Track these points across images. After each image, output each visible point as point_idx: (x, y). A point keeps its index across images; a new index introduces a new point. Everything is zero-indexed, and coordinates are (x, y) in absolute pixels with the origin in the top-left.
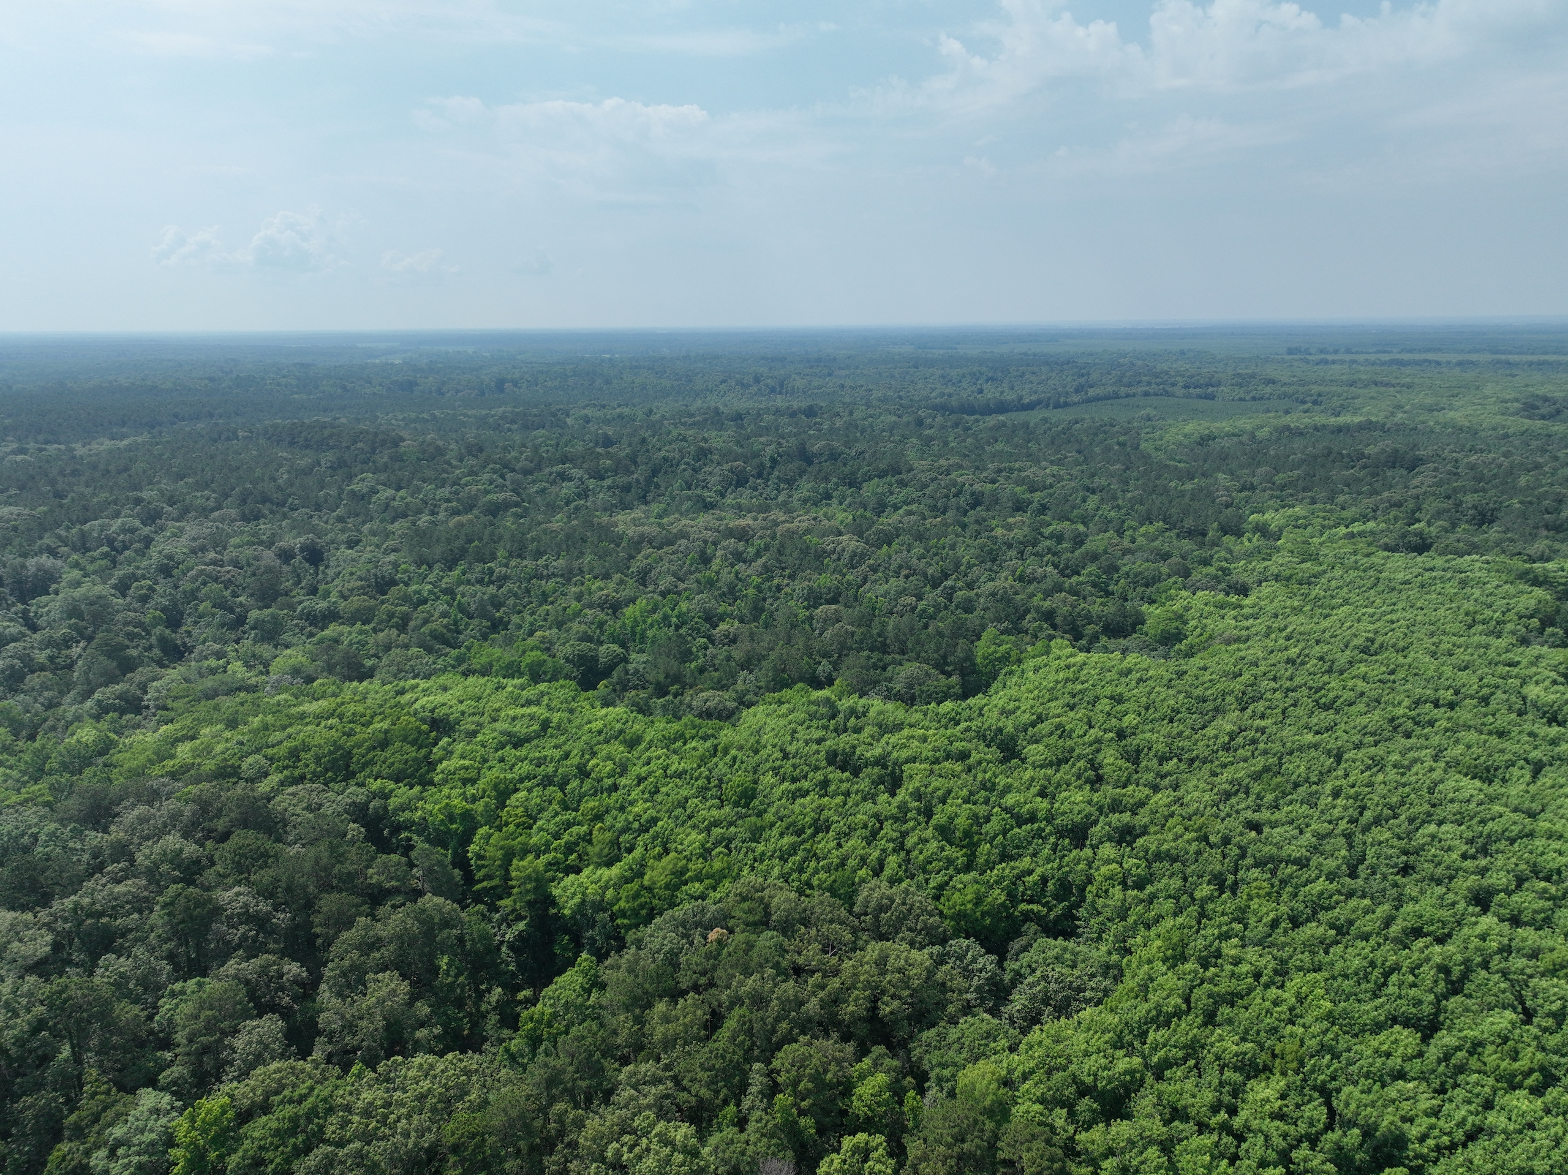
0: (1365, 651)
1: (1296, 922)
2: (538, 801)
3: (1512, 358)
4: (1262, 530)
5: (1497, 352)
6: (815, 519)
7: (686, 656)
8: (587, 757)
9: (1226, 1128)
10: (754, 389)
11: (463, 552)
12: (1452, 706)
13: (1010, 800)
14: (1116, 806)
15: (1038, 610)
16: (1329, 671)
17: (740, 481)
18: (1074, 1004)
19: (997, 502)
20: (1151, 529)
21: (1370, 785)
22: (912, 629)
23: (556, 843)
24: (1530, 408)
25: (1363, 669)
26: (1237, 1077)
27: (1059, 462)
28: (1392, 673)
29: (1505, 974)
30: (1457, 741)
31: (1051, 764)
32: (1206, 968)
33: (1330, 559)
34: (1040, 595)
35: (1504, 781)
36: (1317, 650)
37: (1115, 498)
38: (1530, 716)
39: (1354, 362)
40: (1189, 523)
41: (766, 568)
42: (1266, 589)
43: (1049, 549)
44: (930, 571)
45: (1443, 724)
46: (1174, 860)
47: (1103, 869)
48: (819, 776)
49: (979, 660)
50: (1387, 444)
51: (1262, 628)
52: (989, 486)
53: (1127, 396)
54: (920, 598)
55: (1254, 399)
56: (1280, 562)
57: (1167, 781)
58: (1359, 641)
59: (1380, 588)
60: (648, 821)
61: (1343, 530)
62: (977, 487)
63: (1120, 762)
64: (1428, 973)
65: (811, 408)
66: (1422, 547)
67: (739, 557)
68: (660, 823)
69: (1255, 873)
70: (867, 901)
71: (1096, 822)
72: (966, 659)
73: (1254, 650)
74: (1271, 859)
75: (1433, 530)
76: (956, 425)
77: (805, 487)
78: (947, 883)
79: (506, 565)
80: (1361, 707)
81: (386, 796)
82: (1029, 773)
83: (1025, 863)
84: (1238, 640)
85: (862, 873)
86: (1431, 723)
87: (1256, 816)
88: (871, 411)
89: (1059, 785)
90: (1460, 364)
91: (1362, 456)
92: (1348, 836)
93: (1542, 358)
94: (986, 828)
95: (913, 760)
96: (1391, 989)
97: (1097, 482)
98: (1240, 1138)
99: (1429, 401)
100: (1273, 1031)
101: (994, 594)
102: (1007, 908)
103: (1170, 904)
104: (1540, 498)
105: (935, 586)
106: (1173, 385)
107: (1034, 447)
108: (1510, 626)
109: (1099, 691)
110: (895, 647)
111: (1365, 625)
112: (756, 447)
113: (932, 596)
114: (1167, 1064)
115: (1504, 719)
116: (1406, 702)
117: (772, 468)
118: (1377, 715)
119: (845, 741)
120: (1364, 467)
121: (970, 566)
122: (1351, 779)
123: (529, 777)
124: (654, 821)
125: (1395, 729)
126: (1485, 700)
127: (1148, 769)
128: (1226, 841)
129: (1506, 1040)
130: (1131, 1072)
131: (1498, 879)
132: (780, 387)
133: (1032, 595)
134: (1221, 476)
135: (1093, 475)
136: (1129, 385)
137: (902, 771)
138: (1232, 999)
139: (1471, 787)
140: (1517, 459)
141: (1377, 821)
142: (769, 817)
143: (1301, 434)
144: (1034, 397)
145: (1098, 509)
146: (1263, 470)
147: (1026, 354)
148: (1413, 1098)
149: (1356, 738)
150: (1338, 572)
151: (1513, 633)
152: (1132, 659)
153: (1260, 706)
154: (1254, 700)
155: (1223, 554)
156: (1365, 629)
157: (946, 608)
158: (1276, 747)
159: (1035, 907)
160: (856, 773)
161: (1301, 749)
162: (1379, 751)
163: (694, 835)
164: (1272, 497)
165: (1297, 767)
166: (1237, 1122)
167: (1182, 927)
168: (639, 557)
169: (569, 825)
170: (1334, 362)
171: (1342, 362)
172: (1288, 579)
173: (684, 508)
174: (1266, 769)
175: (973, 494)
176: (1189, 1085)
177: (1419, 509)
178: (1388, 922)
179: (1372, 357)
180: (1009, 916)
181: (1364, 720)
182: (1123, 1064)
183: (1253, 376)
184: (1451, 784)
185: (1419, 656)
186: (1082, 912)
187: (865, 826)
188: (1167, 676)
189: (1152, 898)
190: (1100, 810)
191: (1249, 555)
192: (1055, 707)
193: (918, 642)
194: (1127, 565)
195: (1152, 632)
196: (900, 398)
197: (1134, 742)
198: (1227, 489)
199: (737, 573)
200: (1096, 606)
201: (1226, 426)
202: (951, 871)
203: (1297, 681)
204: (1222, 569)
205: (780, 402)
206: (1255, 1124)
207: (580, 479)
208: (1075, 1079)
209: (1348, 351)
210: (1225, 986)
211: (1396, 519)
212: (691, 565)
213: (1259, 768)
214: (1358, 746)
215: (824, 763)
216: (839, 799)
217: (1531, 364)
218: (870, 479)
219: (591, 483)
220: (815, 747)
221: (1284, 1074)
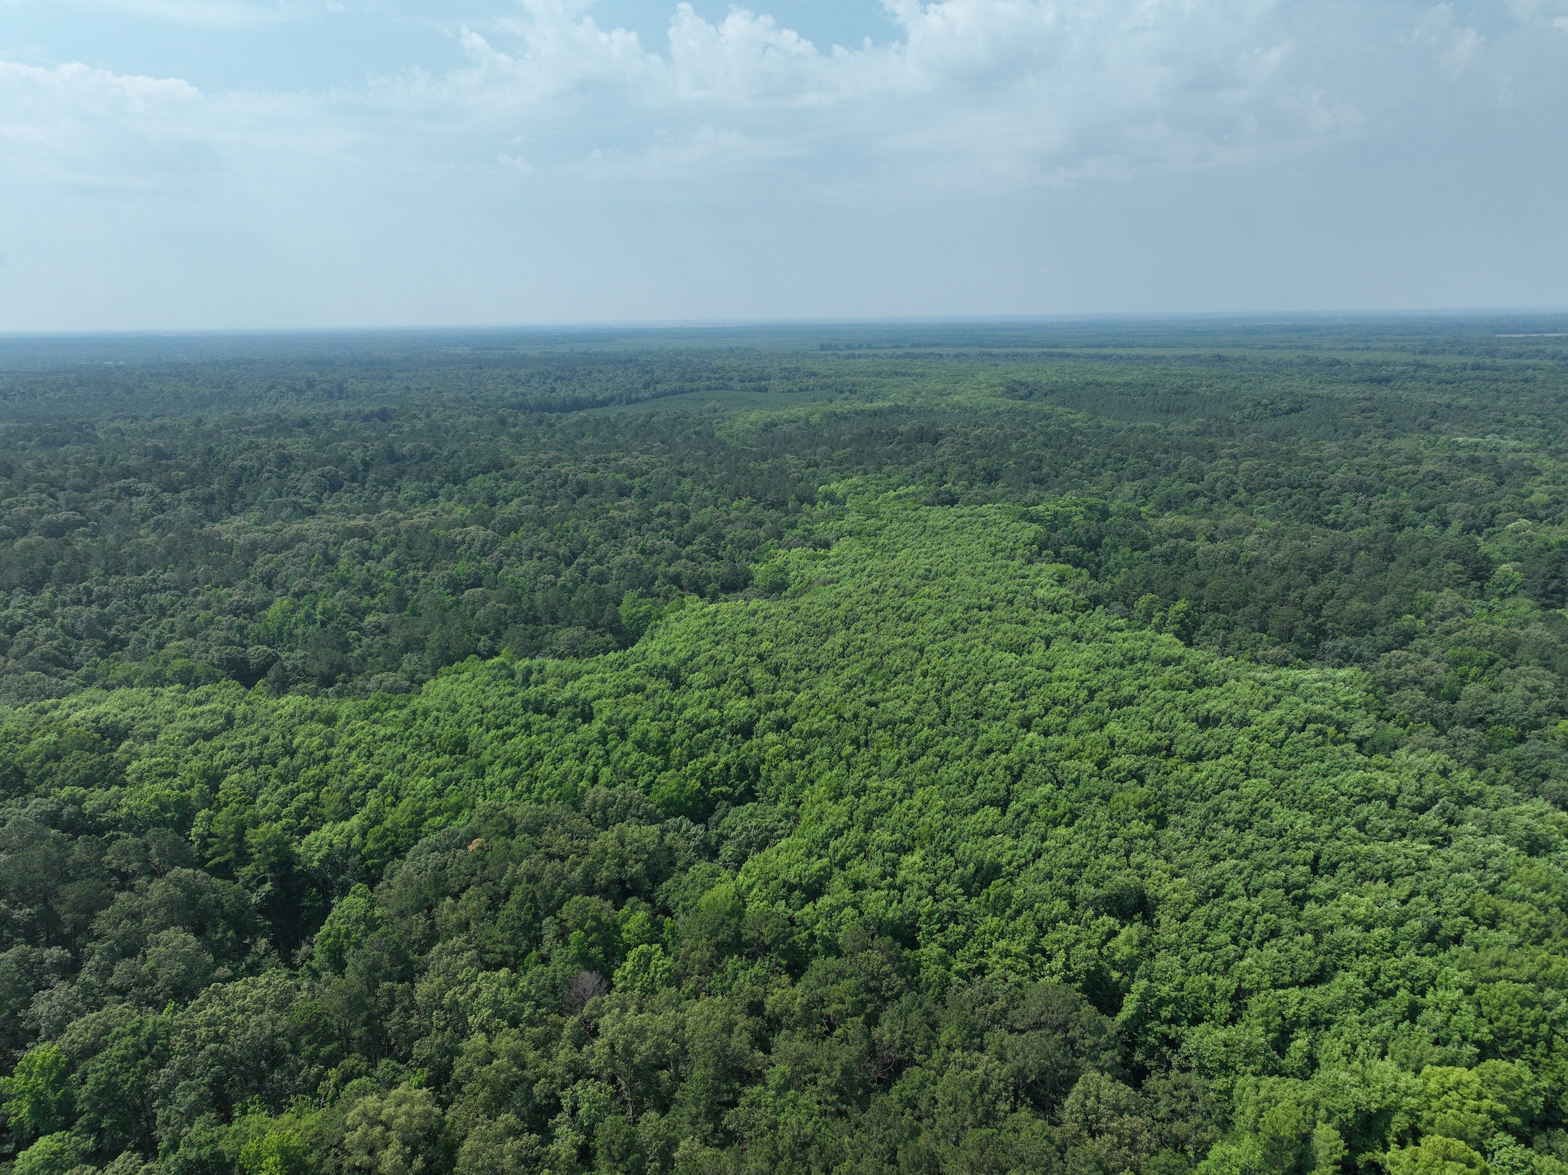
0: (926, 578)
1: (912, 759)
2: (254, 779)
3: (995, 351)
4: (830, 497)
5: (982, 346)
6: (435, 514)
7: (345, 647)
8: (289, 737)
9: (891, 887)
10: (310, 394)
11: (47, 575)
12: (990, 608)
13: (688, 713)
14: (770, 706)
15: (665, 575)
16: (904, 595)
17: (334, 486)
18: (772, 841)
19: (602, 489)
20: (743, 503)
21: (945, 665)
22: (560, 600)
23: (285, 811)
24: (1012, 391)
25: (927, 590)
26: (893, 855)
27: (646, 451)
28: (947, 590)
29: (1044, 763)
30: (997, 631)
31: (712, 686)
32: (858, 797)
33: (888, 515)
34: (664, 563)
35: (1029, 652)
36: (892, 581)
37: (706, 480)
38: (1040, 610)
39: (875, 356)
40: (771, 496)
41: (398, 563)
42: (844, 542)
43: (662, 525)
44: (561, 551)
45: (987, 620)
46: (820, 735)
47: (771, 750)
48: (521, 721)
49: (624, 621)
50: (914, 423)
51: (848, 570)
52: (592, 475)
53: (692, 390)
54: (558, 575)
55: (801, 390)
56: (851, 520)
57: (804, 684)
58: (921, 572)
59: (928, 533)
60: (372, 778)
61: (892, 494)
62: (581, 476)
63: (767, 676)
64: (1000, 772)
65: (384, 410)
66: (952, 501)
67: (365, 555)
68: (386, 778)
69: (880, 732)
70: (594, 802)
71: (758, 719)
72: (613, 621)
73: (848, 586)
74: (889, 722)
75: (958, 489)
76: (540, 422)
77: (410, 488)
78: (652, 782)
79: (105, 583)
80: (931, 616)
81: (78, 802)
82: (697, 694)
83: (711, 756)
84: (831, 581)
85: (583, 784)
86: (979, 622)
87: (874, 697)
88: (449, 412)
89: (723, 699)
90: (957, 356)
91: (896, 434)
92: (938, 701)
93: (1015, 350)
94: (673, 738)
95: (599, 697)
96: (979, 786)
97: (688, 466)
98: (902, 890)
99: (939, 387)
100: (911, 825)
101: (624, 566)
102: (702, 793)
103: (825, 763)
104: (1028, 459)
105: (568, 564)
106: (730, 379)
107: (621, 440)
108: (1019, 552)
109: (736, 629)
110: (547, 618)
111: (922, 560)
112: (341, 452)
113: (569, 573)
114: (846, 859)
115: (1025, 612)
116: (960, 609)
117: (366, 471)
118: (942, 619)
119: (532, 692)
120: (900, 443)
121: (597, 544)
122: (933, 664)
123: (233, 762)
124: (379, 778)
125: (955, 629)
126: (1011, 602)
127: (788, 678)
128: (856, 716)
129: (1049, 799)
130: (823, 869)
131: (1034, 709)
132: (339, 391)
133: (656, 565)
134: (789, 456)
135: (681, 461)
136: (692, 381)
137: (591, 708)
138: (879, 812)
139: (1010, 657)
140: (1008, 430)
141: (954, 688)
142: (486, 756)
143: (846, 418)
144: (607, 394)
145: (693, 490)
146: (822, 449)
147: (585, 353)
148: (1002, 843)
149: (931, 637)
150: (895, 525)
151: (1022, 556)
152: (754, 604)
153: (860, 625)
154: (854, 621)
155: (805, 518)
156: (923, 563)
157: (583, 582)
158: (877, 650)
159: (724, 789)
160: (552, 714)
161: (894, 649)
162: (948, 643)
163: (423, 781)
164: (833, 471)
165: (895, 661)
166: (898, 881)
167: (837, 775)
168: (258, 563)
169: (293, 794)
170: (860, 356)
171: (867, 356)
172: (859, 533)
173: (283, 515)
174: (874, 666)
175: (578, 483)
176: (864, 866)
177: (945, 473)
178: (971, 748)
179: (890, 352)
180: (705, 798)
181: (935, 624)
182: (817, 865)
183: (797, 370)
184: (998, 656)
185: (962, 577)
186: (759, 785)
187: (575, 751)
188: (786, 612)
189: (811, 763)
190: (759, 711)
191: (826, 518)
192: (705, 644)
193: (568, 610)
194: (730, 533)
195: (762, 584)
196: (473, 398)
197: (774, 660)
198: (796, 466)
199: (369, 570)
200: (713, 568)
201: (783, 414)
202: (654, 772)
203: (882, 605)
204: (806, 530)
205: (342, 406)
206: (910, 877)
207: (152, 493)
208: (785, 882)
209: (870, 347)
210: (873, 805)
211: (930, 482)
212: (317, 566)
213: (868, 665)
214: (933, 642)
215: (521, 711)
216: (545, 736)
217: (1007, 355)
218: (474, 475)
219: (167, 497)
220: (509, 699)
221: (922, 847)
